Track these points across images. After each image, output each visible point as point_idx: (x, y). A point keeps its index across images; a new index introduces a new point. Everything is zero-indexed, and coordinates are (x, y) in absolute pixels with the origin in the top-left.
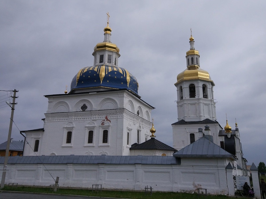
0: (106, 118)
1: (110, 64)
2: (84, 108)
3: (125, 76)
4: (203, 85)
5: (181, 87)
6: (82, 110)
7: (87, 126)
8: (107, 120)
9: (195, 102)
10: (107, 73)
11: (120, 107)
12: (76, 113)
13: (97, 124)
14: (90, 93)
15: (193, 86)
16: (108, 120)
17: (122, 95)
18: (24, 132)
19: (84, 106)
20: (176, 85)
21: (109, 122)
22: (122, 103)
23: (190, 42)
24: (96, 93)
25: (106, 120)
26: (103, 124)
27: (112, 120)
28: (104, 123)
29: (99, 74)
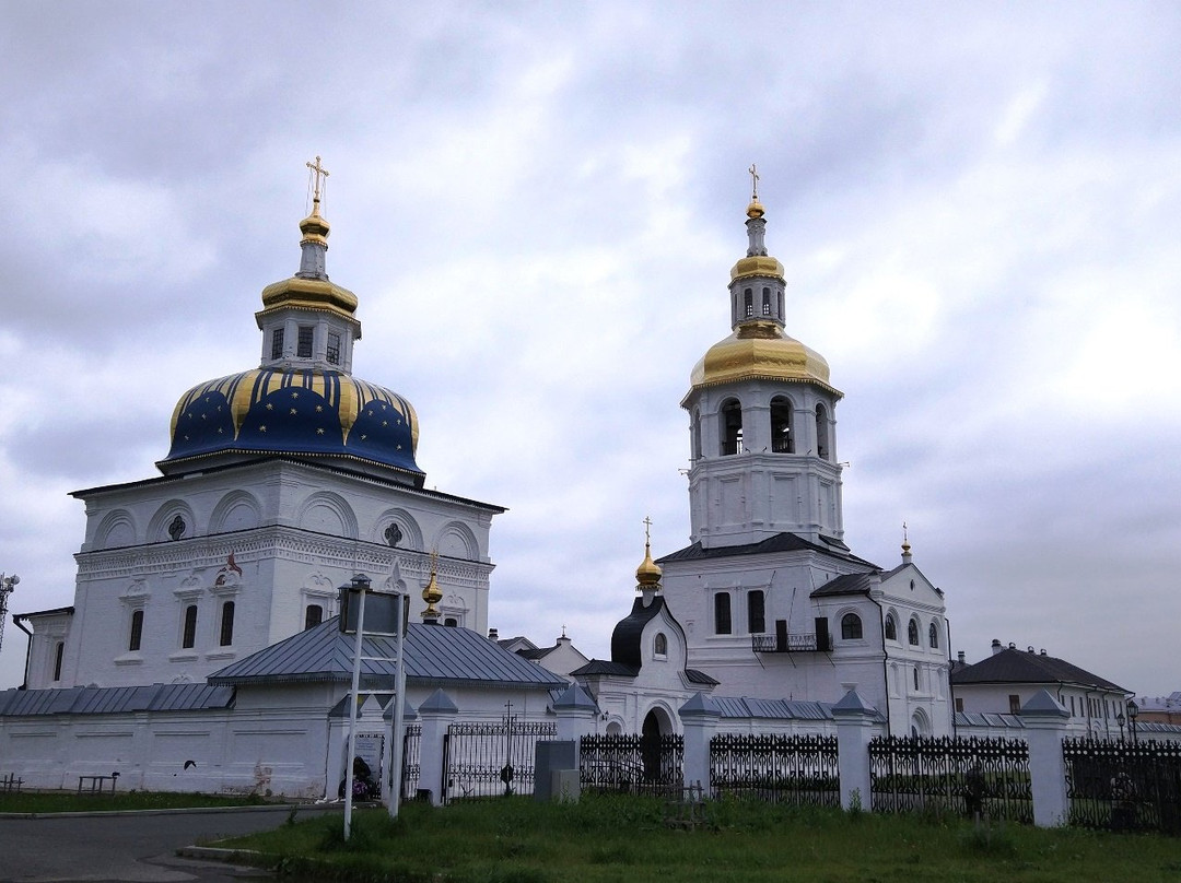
0: (231, 560)
1: (308, 360)
2: (177, 527)
3: (331, 403)
4: (774, 400)
6: (170, 537)
7: (180, 590)
8: (234, 566)
9: (735, 471)
10: (258, 399)
11: (268, 521)
12: (150, 550)
13: (206, 582)
14: (185, 478)
16: (234, 569)
17: (275, 477)
18: (24, 616)
19: (178, 522)
21: (237, 573)
22: (274, 506)
23: (747, 224)
24: (201, 475)
25: (229, 566)
26: (220, 581)
27: (248, 565)
28: (223, 579)
29: (230, 406)
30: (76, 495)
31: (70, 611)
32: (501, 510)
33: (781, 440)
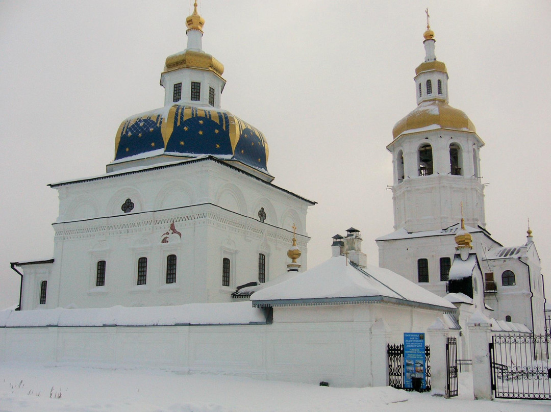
0: (172, 228)
2: (128, 206)
3: (224, 128)
4: (451, 145)
5: (401, 153)
6: (123, 213)
8: (174, 231)
9: (431, 186)
10: (178, 124)
12: (109, 221)
15: (427, 148)
16: (175, 233)
19: (128, 203)
20: (390, 148)
21: (178, 236)
23: (424, 42)
25: (172, 231)
26: (165, 241)
27: (184, 230)
28: (167, 239)
29: (160, 127)
30: (52, 186)
31: (52, 261)
32: (314, 203)
33: (456, 170)
